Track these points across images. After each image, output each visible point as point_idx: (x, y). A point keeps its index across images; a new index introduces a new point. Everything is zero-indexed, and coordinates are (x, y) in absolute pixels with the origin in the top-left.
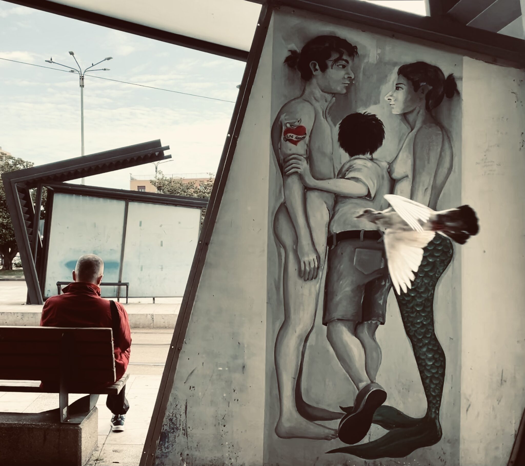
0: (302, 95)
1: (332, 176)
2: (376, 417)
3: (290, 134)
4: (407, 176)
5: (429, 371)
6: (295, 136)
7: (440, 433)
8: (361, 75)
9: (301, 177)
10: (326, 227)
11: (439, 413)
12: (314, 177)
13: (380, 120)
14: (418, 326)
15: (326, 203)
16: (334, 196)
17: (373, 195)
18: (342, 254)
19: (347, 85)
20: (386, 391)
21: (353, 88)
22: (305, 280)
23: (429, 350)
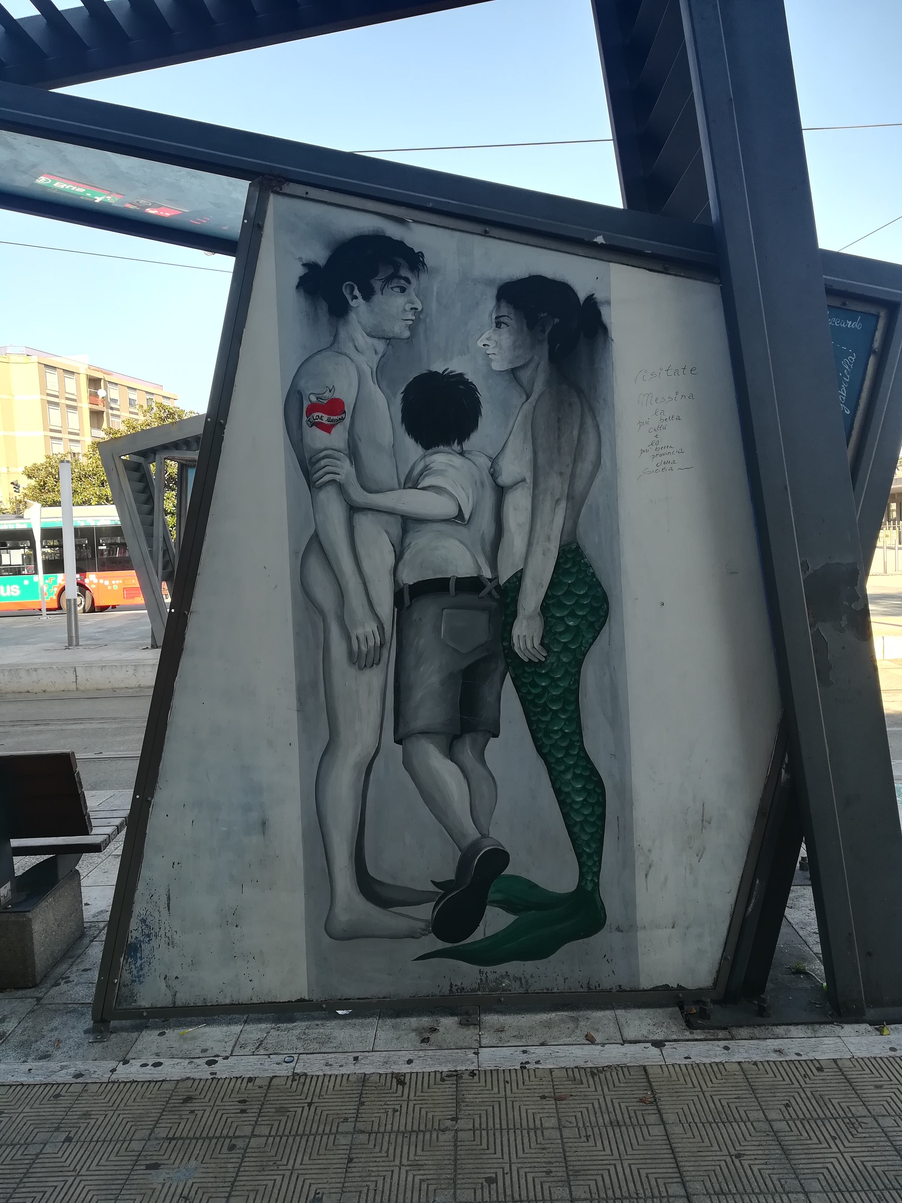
0: (332, 344)
1: (396, 485)
2: (492, 895)
3: (317, 414)
4: (524, 480)
5: (577, 811)
6: (325, 417)
7: (602, 916)
8: (434, 305)
9: (341, 488)
10: (390, 574)
11: (598, 882)
12: (364, 487)
13: (471, 383)
14: (556, 737)
15: (387, 532)
16: (400, 520)
17: (467, 516)
18: (420, 619)
19: (411, 322)
20: (508, 850)
21: (421, 329)
22: (360, 669)
23: (576, 777)
